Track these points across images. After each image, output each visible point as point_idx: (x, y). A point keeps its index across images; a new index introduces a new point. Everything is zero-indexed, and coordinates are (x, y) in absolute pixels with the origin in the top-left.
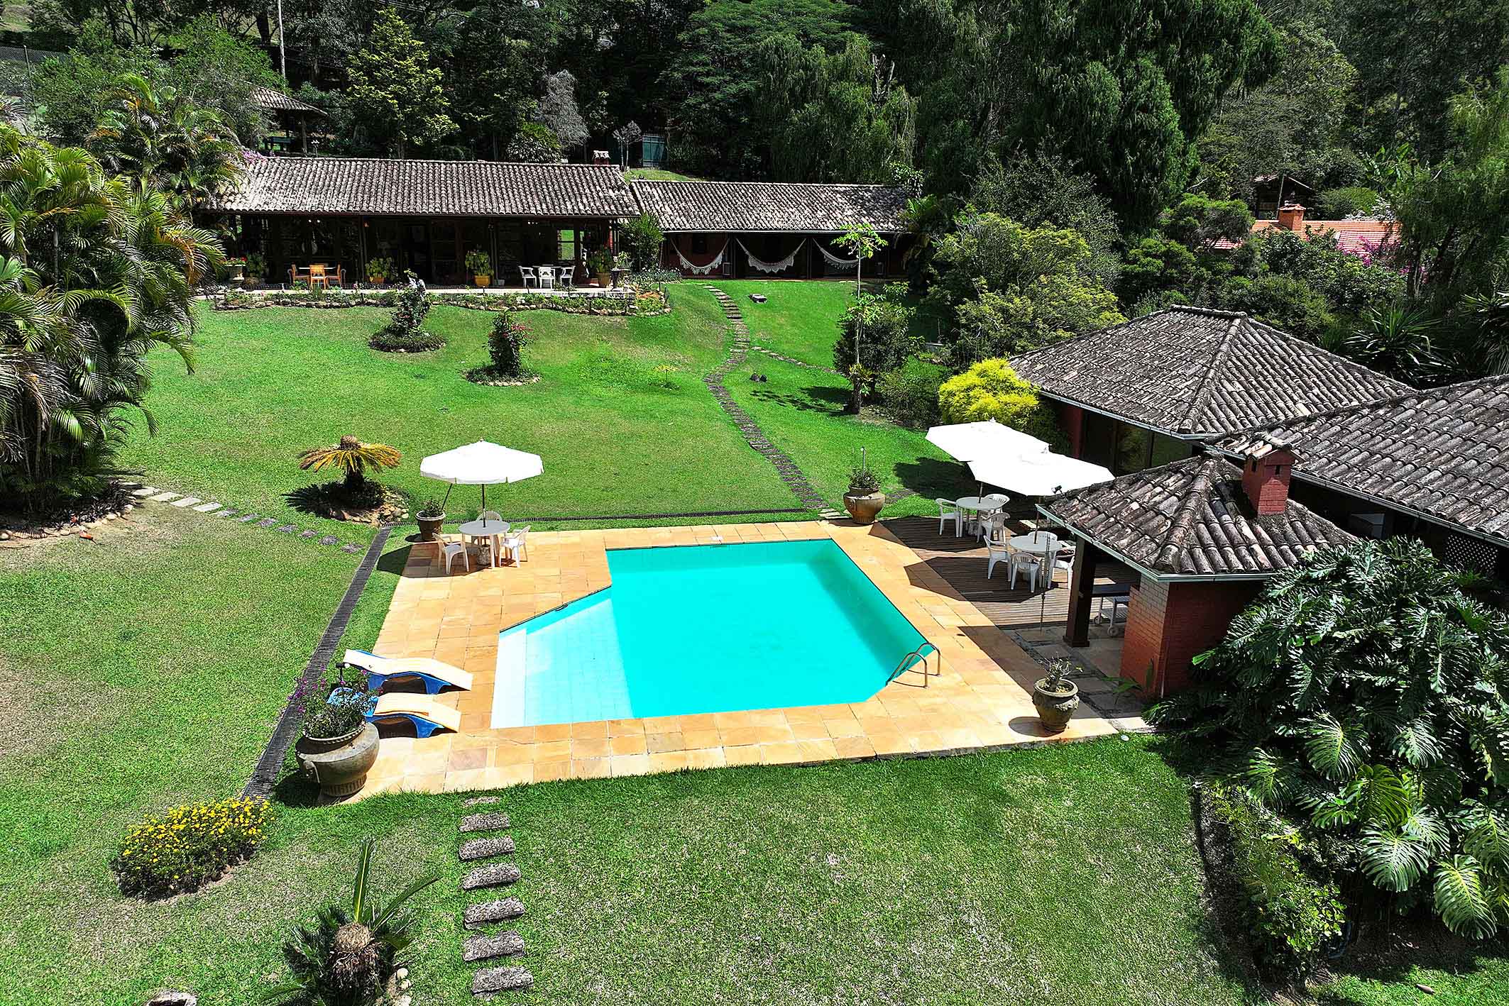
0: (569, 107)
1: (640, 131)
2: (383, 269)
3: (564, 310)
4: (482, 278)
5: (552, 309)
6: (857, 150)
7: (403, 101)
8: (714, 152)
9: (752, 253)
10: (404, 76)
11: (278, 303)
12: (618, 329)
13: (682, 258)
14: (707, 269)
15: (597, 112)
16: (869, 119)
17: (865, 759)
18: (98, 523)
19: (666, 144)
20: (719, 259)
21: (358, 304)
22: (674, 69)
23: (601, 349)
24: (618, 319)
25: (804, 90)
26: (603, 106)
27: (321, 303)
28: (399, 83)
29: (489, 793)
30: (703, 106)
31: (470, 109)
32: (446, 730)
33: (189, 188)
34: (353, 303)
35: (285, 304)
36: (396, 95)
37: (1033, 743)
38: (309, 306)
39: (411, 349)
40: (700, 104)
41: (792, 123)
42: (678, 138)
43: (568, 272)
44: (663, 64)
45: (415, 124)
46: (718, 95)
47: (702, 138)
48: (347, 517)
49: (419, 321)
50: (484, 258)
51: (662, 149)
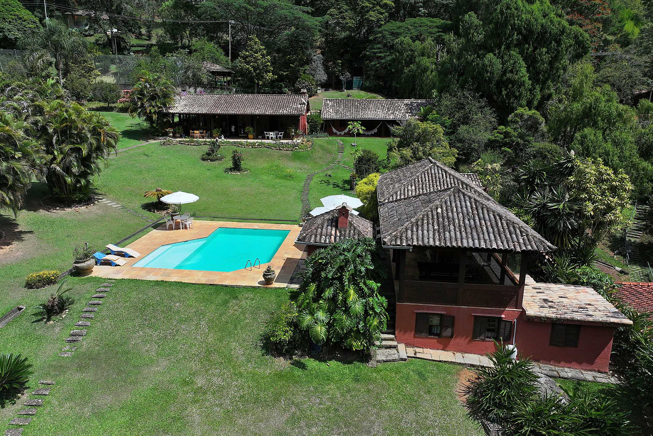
0: (321, 68)
1: (350, 76)
2: (218, 132)
3: (271, 148)
4: (250, 136)
5: (267, 147)
7: (255, 69)
10: (256, 59)
11: (180, 143)
12: (287, 156)
13: (333, 129)
14: (343, 133)
15: (337, 69)
16: (432, 71)
17: (211, 285)
18: (83, 208)
19: (363, 81)
20: (347, 129)
21: (204, 144)
22: (368, 51)
23: (277, 162)
24: (288, 152)
25: (411, 59)
26: (339, 66)
27: (192, 144)
28: (254, 62)
29: (114, 279)
30: (377, 65)
31: (282, 70)
32: (119, 265)
33: (157, 106)
34: (202, 144)
35: (182, 144)
36: (253, 67)
37: (259, 287)
38: (188, 145)
39: (212, 160)
40: (376, 64)
41: (405, 73)
42: (368, 78)
43: (281, 134)
44: (365, 49)
45: (260, 76)
46: (383, 61)
47: (378, 77)
48: (156, 211)
49: (216, 151)
50: (251, 129)
51: (361, 82)
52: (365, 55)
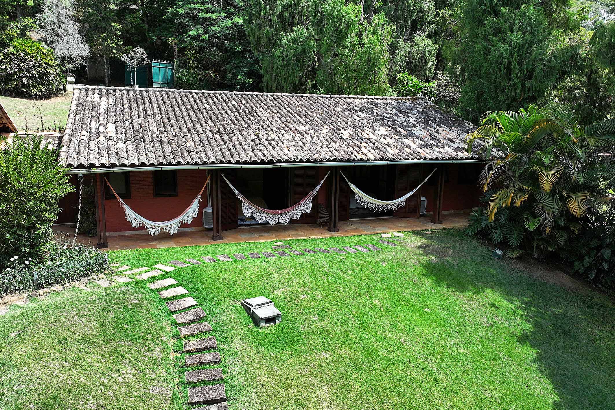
6: (348, 66)
8: (214, 76)
9: (249, 196)
13: (129, 212)
15: (111, 40)
16: (360, 35)
19: (173, 69)
20: (193, 209)
22: (179, 7)
25: (291, 15)
26: (117, 36)
30: (203, 37)
40: (200, 35)
41: (282, 45)
42: (184, 65)
46: (215, 28)
47: (203, 64)
51: (170, 72)
52: (175, 15)
